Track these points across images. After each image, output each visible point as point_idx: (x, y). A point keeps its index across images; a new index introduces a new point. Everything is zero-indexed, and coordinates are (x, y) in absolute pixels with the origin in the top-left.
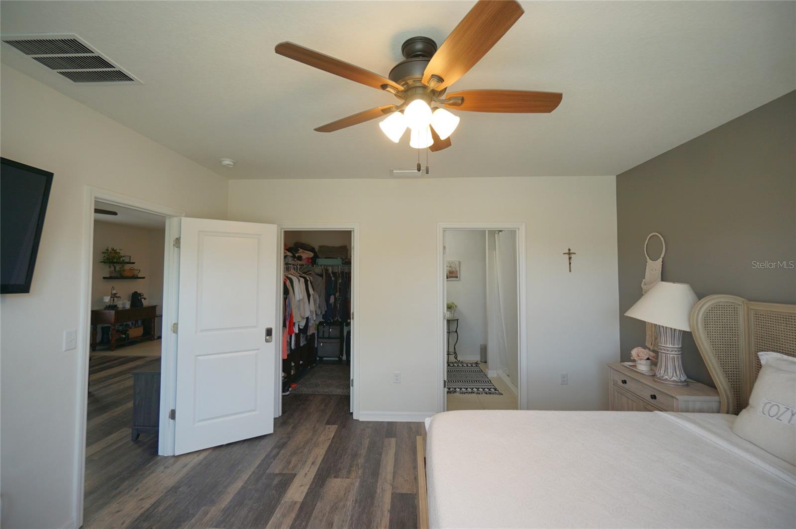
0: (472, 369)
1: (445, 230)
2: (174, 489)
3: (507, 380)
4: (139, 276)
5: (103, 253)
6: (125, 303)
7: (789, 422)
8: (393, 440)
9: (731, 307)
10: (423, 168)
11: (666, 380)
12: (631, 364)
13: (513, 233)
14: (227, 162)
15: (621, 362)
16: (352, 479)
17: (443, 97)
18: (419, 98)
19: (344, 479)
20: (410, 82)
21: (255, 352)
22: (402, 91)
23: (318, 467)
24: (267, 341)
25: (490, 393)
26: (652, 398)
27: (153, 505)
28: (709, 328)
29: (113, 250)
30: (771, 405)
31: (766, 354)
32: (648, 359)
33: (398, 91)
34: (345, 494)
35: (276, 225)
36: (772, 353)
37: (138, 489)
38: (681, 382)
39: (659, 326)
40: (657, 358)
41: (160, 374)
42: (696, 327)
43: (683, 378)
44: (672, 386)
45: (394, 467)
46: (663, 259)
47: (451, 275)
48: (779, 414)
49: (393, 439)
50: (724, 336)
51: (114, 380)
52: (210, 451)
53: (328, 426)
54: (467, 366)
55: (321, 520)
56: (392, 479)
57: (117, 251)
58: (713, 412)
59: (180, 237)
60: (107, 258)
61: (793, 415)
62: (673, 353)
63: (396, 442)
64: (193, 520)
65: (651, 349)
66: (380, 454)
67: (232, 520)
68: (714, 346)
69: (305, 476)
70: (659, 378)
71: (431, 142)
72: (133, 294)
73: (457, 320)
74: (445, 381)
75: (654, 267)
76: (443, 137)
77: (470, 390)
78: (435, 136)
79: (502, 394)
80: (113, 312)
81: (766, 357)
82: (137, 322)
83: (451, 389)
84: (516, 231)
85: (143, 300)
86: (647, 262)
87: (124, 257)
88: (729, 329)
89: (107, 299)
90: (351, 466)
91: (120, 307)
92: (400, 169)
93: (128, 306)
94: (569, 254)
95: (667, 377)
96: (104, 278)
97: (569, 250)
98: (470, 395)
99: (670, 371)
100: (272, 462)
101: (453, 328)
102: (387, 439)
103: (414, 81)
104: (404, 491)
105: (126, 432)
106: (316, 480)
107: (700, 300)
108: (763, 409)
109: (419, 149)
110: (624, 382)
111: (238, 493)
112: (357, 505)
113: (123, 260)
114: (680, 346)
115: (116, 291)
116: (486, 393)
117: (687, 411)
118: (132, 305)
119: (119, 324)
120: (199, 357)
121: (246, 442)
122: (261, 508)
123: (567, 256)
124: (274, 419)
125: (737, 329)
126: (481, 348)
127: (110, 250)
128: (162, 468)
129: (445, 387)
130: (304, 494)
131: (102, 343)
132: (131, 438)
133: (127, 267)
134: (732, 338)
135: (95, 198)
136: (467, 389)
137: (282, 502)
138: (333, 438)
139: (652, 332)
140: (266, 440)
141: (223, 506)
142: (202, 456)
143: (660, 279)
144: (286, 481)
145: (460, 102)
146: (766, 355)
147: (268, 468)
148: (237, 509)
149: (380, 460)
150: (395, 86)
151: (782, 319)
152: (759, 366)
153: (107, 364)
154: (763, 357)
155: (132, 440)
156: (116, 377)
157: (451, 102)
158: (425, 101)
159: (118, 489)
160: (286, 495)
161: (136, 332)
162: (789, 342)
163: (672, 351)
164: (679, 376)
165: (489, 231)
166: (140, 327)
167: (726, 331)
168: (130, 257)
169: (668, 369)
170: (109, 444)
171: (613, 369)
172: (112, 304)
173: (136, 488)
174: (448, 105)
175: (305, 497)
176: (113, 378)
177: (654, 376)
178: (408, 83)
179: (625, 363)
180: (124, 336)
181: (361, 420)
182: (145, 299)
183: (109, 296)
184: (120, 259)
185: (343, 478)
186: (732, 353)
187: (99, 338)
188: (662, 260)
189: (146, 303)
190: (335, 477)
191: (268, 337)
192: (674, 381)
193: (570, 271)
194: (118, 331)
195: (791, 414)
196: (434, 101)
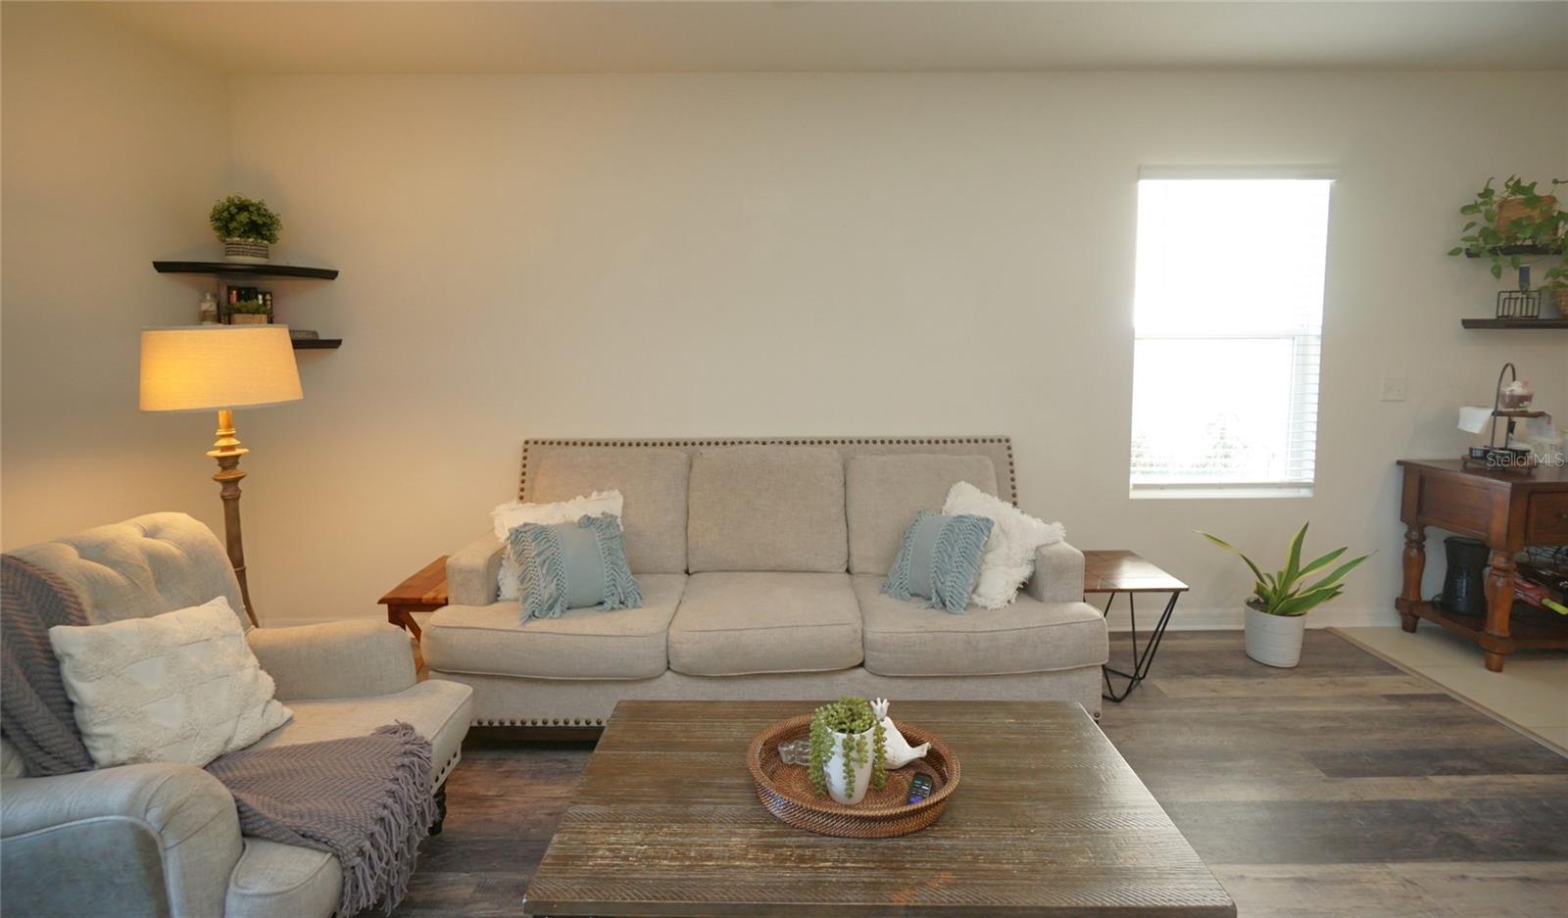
5: (1465, 210)
29: (1517, 187)
57: (1538, 191)
60: (1485, 232)
80: (1504, 487)
89: (1477, 421)
91: (1544, 466)
96: (1468, 324)
115: (1525, 384)
127: (1501, 190)
131: (1444, 607)
172: (1499, 446)
183: (1485, 407)
184: (1554, 233)
187: (1433, 584)
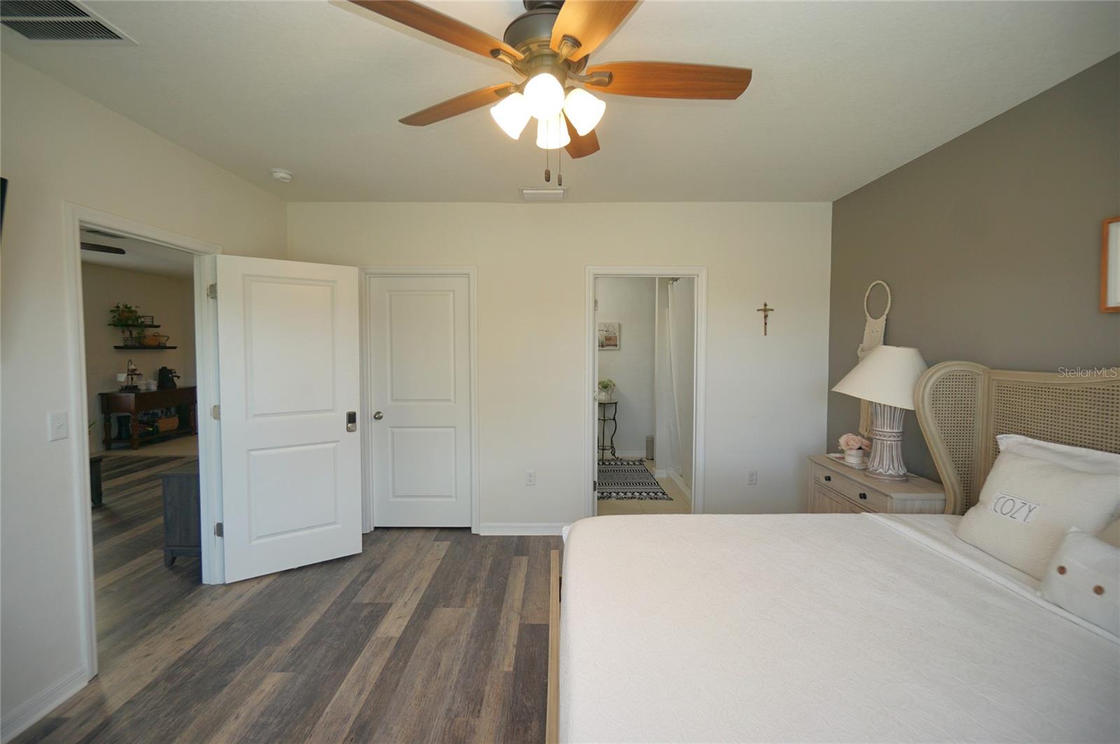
0: (635, 468)
1: (596, 278)
2: (225, 626)
3: (680, 482)
4: (168, 345)
5: (111, 311)
6: (149, 384)
7: (1024, 521)
8: (524, 560)
9: (968, 377)
10: (554, 178)
11: (880, 474)
12: (838, 455)
13: (690, 281)
14: (281, 174)
15: (827, 453)
16: (468, 608)
17: (584, 73)
18: (548, 72)
19: (457, 608)
20: (534, 47)
21: (333, 445)
22: (522, 61)
23: (422, 594)
24: (349, 430)
25: (657, 499)
26: (861, 498)
27: (196, 646)
28: (938, 406)
29: (126, 307)
30: (1004, 500)
31: (1006, 437)
32: (860, 448)
33: (517, 60)
34: (457, 627)
35: (357, 268)
36: (1014, 435)
37: (174, 627)
38: (899, 476)
39: (876, 403)
40: (870, 447)
41: (198, 476)
42: (921, 405)
43: (902, 471)
44: (887, 481)
45: (524, 593)
46: (887, 315)
47: (609, 343)
48: (1013, 512)
49: (524, 557)
50: (956, 415)
51: (138, 487)
52: (276, 576)
53: (438, 543)
54: (628, 464)
55: (424, 659)
56: (520, 607)
57: (133, 309)
58: (935, 513)
59: (216, 284)
60: (118, 319)
61: (1030, 511)
62: (890, 439)
63: (529, 562)
64: (251, 664)
65: (866, 437)
66: (506, 577)
67: (304, 662)
68: (943, 428)
69: (405, 606)
70: (871, 473)
71: (566, 140)
72: (160, 370)
73: (616, 403)
74: (595, 483)
75: (875, 327)
76: (583, 131)
77: (630, 495)
78: (572, 130)
79: (672, 499)
80: (132, 396)
81: (1007, 441)
82: (168, 409)
83: (605, 494)
84: (694, 278)
85: (175, 379)
86: (866, 321)
87: (143, 317)
88: (963, 406)
89: (122, 377)
90: (467, 593)
91: (142, 388)
92: (533, 188)
93: (154, 387)
94: (765, 310)
95: (881, 470)
96: (116, 347)
97: (765, 305)
98: (630, 501)
99: (886, 462)
100: (360, 590)
101: (610, 414)
102: (516, 558)
103: (539, 46)
104: (536, 622)
105: (158, 555)
106: (419, 611)
107: (929, 368)
108: (995, 506)
109: (547, 150)
110: (828, 479)
111: (313, 629)
112: (473, 640)
113: (142, 322)
114: (901, 430)
115: (135, 366)
116: (652, 499)
117: (903, 512)
118: (159, 387)
119: (143, 412)
120: (253, 453)
121: (324, 566)
122: (345, 645)
123: (762, 314)
124: (363, 534)
125: (973, 406)
126: (647, 441)
127: (121, 307)
128: (207, 600)
129: (595, 490)
130: (403, 628)
131: (119, 438)
132: (164, 563)
133: (150, 332)
134: (965, 419)
135: (80, 221)
136: (625, 493)
137: (373, 638)
138: (444, 558)
139: (868, 414)
140: (352, 563)
141: (293, 645)
142: (265, 582)
143: (882, 342)
144: (378, 613)
145: (607, 79)
146: (1005, 439)
147: (354, 597)
148: (312, 647)
149: (506, 584)
150: (511, 53)
151: (1030, 392)
152: (997, 452)
153: (127, 468)
154: (1002, 441)
155: (166, 563)
156: (141, 484)
157: (594, 80)
158: (556, 76)
159: (148, 627)
160: (378, 630)
161: (169, 423)
162: (1036, 421)
163: (890, 437)
164: (896, 468)
165: (659, 278)
166: (174, 416)
167: (960, 409)
168: (153, 317)
169: (883, 459)
170: (132, 571)
171: (815, 463)
172: (130, 384)
173: (171, 626)
174: (589, 85)
175: (404, 632)
176: (137, 485)
177: (865, 469)
178: (530, 49)
179: (831, 454)
180: (151, 429)
181: (482, 534)
182: (178, 377)
183: (124, 373)
184: (138, 321)
185: (455, 607)
186: (965, 438)
188: (885, 318)
189: (180, 383)
190: (444, 606)
191: (349, 425)
192: (891, 475)
193: (765, 334)
194: (141, 422)
195: (1028, 510)
196: (571, 78)
